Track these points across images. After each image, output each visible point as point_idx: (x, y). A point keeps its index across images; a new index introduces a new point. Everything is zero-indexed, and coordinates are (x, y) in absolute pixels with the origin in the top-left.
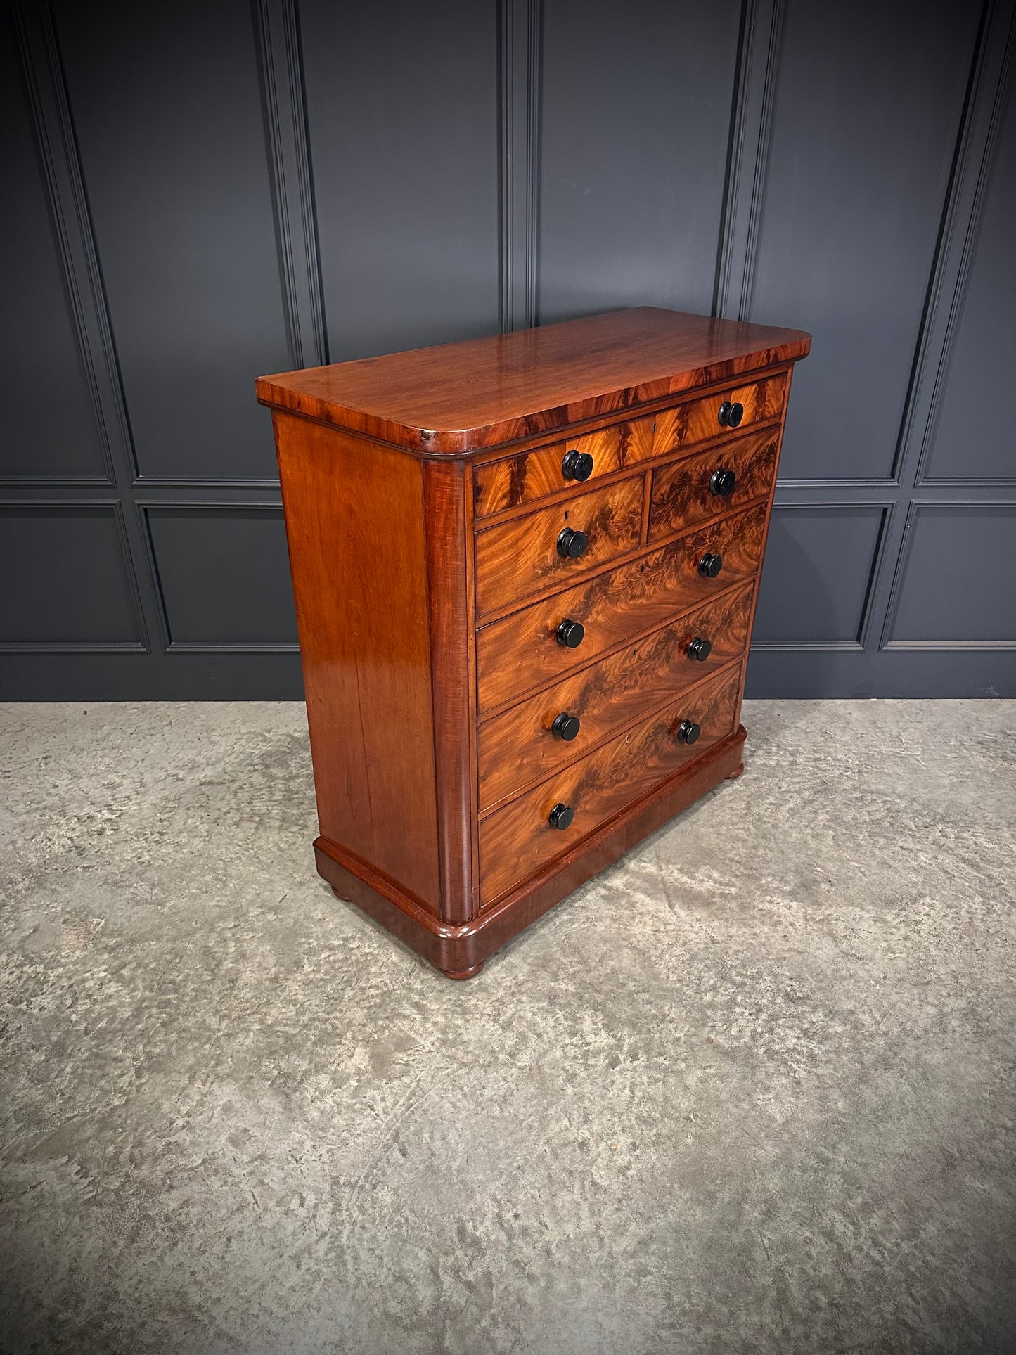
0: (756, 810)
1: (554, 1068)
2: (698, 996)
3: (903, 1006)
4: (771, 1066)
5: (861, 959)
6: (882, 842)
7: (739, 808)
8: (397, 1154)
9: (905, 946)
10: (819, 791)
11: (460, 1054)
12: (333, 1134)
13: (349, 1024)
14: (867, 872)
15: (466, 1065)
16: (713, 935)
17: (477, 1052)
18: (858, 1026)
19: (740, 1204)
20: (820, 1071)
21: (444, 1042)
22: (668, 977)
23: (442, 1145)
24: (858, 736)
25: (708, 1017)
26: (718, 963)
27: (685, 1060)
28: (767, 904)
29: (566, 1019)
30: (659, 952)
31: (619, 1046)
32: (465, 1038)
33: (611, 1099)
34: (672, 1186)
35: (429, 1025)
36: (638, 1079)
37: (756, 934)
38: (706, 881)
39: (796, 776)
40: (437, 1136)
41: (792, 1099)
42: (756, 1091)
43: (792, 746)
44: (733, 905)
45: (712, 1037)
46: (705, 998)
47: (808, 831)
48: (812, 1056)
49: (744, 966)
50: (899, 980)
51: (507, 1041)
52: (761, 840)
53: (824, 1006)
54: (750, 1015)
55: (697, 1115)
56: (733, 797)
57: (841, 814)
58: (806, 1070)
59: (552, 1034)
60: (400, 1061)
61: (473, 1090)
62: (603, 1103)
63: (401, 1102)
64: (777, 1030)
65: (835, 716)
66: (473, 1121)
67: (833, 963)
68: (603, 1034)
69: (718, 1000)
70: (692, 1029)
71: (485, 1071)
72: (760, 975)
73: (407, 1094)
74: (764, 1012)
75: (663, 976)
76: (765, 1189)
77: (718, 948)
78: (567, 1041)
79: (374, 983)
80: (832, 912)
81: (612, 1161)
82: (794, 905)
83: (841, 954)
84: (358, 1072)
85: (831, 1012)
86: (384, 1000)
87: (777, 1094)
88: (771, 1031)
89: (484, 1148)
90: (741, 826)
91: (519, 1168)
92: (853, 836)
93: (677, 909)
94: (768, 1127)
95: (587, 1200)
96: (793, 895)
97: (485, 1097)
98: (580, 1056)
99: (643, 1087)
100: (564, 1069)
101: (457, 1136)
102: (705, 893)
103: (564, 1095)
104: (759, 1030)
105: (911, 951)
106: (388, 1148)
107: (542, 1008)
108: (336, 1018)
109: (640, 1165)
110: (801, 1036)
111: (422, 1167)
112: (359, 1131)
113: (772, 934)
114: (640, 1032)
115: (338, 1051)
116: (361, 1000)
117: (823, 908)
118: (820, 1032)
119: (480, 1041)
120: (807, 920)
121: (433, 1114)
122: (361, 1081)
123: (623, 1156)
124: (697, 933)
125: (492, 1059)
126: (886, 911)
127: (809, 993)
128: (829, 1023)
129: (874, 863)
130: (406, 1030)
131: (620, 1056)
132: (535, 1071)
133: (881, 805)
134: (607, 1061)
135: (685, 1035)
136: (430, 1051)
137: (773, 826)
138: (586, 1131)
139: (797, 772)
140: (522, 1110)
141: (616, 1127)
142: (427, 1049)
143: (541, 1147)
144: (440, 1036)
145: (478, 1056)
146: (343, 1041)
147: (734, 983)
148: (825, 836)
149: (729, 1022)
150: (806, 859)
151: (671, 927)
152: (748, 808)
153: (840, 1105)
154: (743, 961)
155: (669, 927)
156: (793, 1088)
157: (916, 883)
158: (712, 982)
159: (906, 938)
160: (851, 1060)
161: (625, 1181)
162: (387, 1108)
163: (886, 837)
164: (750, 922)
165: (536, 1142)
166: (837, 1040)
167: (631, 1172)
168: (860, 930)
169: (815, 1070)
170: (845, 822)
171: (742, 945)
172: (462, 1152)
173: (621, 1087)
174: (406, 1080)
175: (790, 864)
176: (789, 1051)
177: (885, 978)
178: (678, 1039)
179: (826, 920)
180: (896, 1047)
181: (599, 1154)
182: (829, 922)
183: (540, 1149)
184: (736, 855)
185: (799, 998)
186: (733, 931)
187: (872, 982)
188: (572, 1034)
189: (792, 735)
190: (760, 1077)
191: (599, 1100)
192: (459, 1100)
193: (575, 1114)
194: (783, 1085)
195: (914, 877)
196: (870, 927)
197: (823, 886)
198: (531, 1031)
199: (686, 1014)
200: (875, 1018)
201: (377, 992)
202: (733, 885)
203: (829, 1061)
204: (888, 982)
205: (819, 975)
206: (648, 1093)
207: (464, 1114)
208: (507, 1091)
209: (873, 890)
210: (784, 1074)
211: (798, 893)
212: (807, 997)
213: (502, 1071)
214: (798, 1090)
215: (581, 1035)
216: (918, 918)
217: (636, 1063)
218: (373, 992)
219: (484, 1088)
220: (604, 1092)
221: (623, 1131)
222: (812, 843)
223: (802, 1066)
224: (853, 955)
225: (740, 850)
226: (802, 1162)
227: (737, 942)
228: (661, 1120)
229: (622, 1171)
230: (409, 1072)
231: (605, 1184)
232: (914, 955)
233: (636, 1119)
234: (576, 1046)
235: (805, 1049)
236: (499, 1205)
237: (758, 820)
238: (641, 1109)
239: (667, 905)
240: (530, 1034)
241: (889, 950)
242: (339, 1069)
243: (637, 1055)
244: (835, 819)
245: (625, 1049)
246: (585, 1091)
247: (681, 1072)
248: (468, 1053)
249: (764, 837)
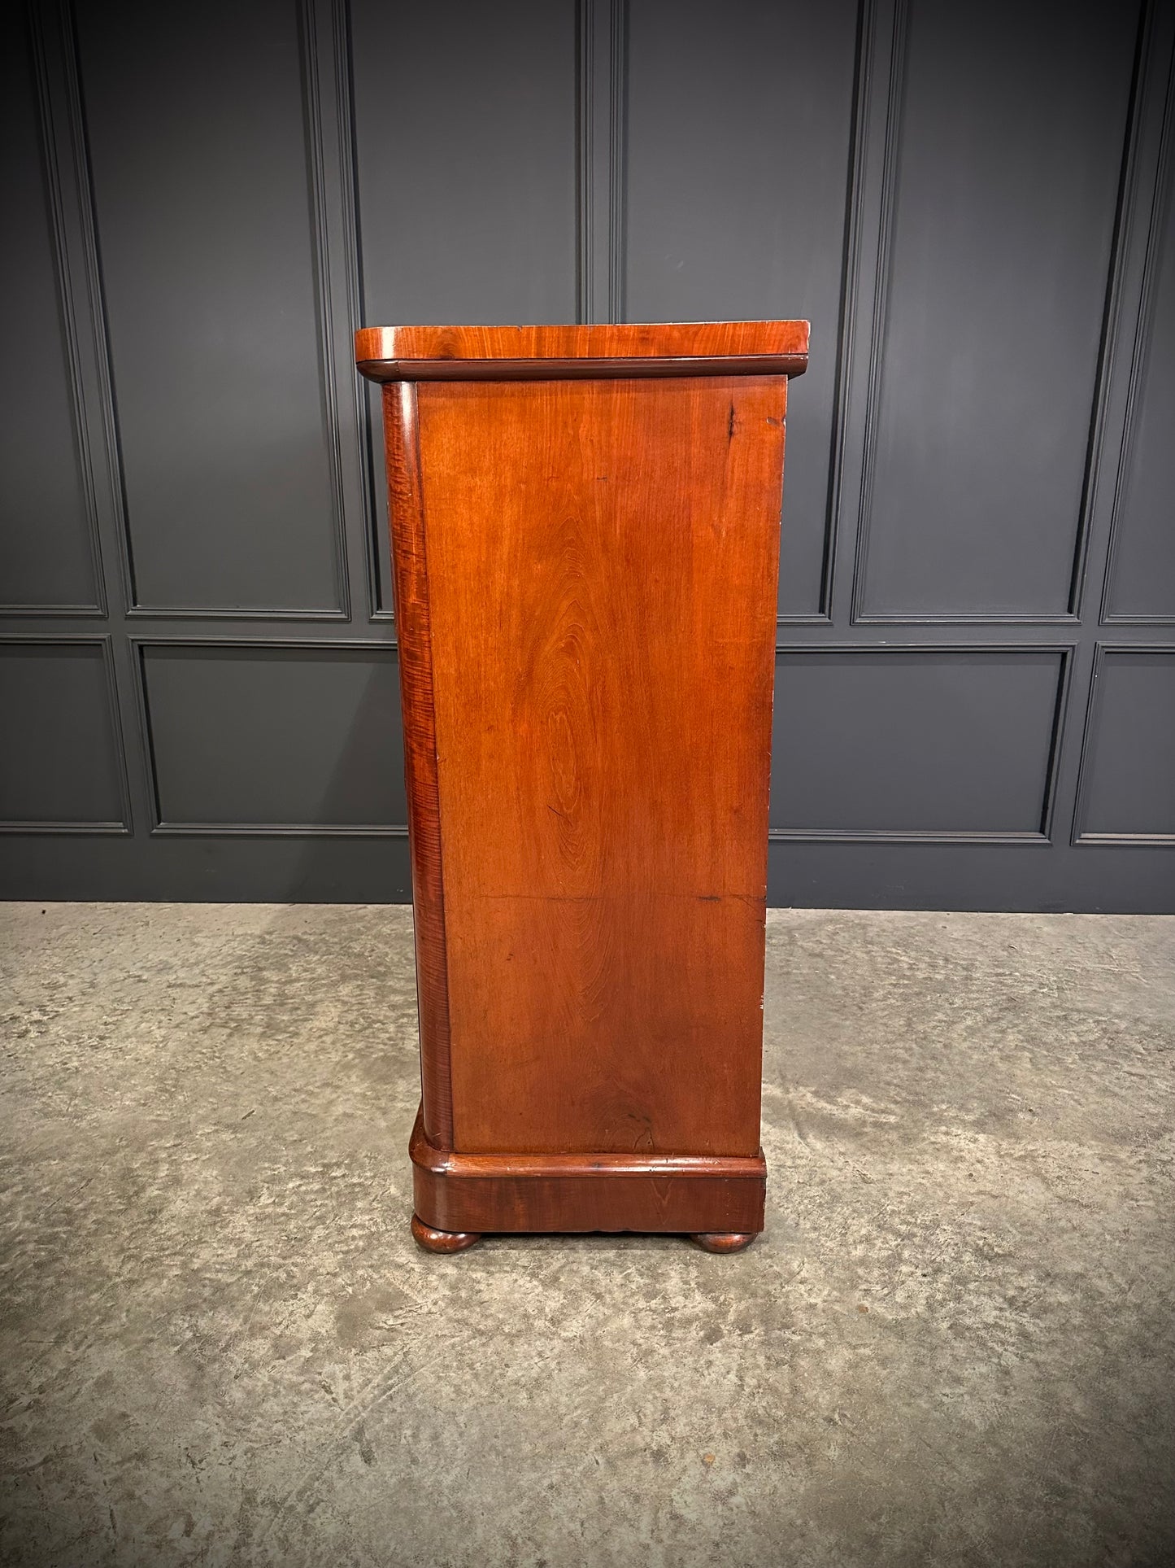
0: (921, 1027)
1: (619, 1341)
2: (844, 1249)
3: (1160, 1270)
4: (960, 1348)
5: (1086, 1206)
6: (1100, 1066)
7: (897, 1025)
8: (357, 1459)
9: (1151, 1192)
10: (1006, 1008)
11: (474, 1319)
12: (260, 1426)
13: (314, 1273)
14: (1083, 1101)
15: (482, 1333)
16: (865, 1172)
17: (501, 1316)
18: (1092, 1295)
19: (921, 1557)
20: (1041, 1357)
21: (453, 1301)
22: (797, 1224)
23: (431, 1448)
24: (1053, 951)
25: (859, 1277)
26: (873, 1207)
27: (824, 1335)
28: (942, 1136)
29: (641, 1275)
30: (785, 1192)
31: (723, 1314)
32: (485, 1296)
33: (708, 1387)
34: (806, 1523)
35: (432, 1278)
36: (750, 1360)
37: (927, 1172)
38: (851, 1107)
39: (972, 992)
40: (425, 1434)
41: (997, 1396)
42: (937, 1382)
43: (964, 959)
44: (893, 1136)
45: (867, 1304)
46: (854, 1253)
47: (995, 1052)
48: (1024, 1335)
49: (911, 1212)
50: (1149, 1236)
51: (549, 1303)
52: (929, 1062)
53: (1037, 1266)
54: (924, 1275)
55: (845, 1416)
56: (886, 1013)
57: (1039, 1034)
58: (1017, 1355)
59: (618, 1295)
60: (381, 1324)
61: (489, 1368)
62: (693, 1393)
63: (375, 1382)
64: (966, 1298)
65: (1019, 931)
66: (484, 1413)
67: (1045, 1210)
68: (698, 1297)
69: (874, 1254)
70: (835, 1293)
71: (512, 1343)
72: (936, 1224)
73: (385, 1371)
74: (945, 1273)
75: (789, 1222)
76: (962, 1534)
77: (873, 1189)
78: (642, 1304)
79: (359, 1222)
80: (1038, 1146)
81: (705, 1481)
82: (982, 1137)
83: (1056, 1200)
84: (315, 1338)
85: (1048, 1275)
86: (370, 1244)
87: (974, 1389)
88: (958, 1298)
89: (498, 1455)
90: (901, 1044)
91: (551, 1487)
92: (1058, 1059)
93: (811, 1139)
94: (962, 1437)
95: (662, 1541)
96: (980, 1125)
97: (507, 1380)
98: (660, 1326)
99: (758, 1371)
100: (634, 1343)
101: (456, 1435)
102: (851, 1121)
103: (633, 1380)
104: (939, 1297)
105: (1162, 1199)
106: (343, 1449)
107: (606, 1260)
108: (295, 1265)
109: (751, 1489)
110: (1005, 1306)
111: (394, 1480)
112: (301, 1423)
113: (951, 1173)
114: (754, 1295)
115: (291, 1308)
116: (336, 1242)
117: (1024, 1142)
118: (1035, 1303)
119: (506, 1300)
120: (1001, 1156)
121: (422, 1401)
122: (317, 1350)
123: (724, 1473)
124: (841, 1170)
125: (523, 1326)
126: (1117, 1147)
127: (1012, 1249)
128: (1047, 1289)
129: (1091, 1091)
130: (397, 1283)
131: (723, 1327)
132: (588, 1345)
133: (1093, 1025)
134: (702, 1334)
135: (825, 1301)
136: (430, 1313)
137: (945, 1046)
138: (666, 1435)
139: (974, 988)
140: (564, 1399)
141: (713, 1429)
142: (425, 1310)
143: (591, 1457)
144: (448, 1293)
145: (503, 1322)
146: (300, 1295)
147: (898, 1234)
148: (1019, 1059)
149: (892, 1285)
150: (995, 1084)
151: (804, 1162)
152: (909, 1025)
153: (1078, 1406)
154: (909, 1206)
155: (798, 1162)
156: (998, 1379)
157: (1156, 1115)
158: (864, 1231)
159: (1152, 1182)
160: (1087, 1342)
161: (727, 1513)
162: (352, 1390)
163: (1105, 1061)
164: (918, 1157)
165: (583, 1448)
166: (1061, 1313)
167: (736, 1500)
168: (1080, 1169)
169: (1031, 1355)
170: (1045, 1043)
171: (908, 1186)
172: (461, 1459)
173: (723, 1370)
174: (387, 1351)
175: (972, 1090)
176: (987, 1326)
177: (1125, 1232)
178: (813, 1306)
179: (1030, 1156)
180: (1157, 1326)
181: (685, 1470)
182: (1034, 1159)
183: (588, 1459)
184: (895, 1077)
185: (998, 1255)
186: (894, 1167)
187: (1108, 1237)
188: (650, 1295)
189: (964, 948)
190: (944, 1362)
191: (688, 1388)
192: (465, 1382)
193: (649, 1408)
194: (981, 1375)
195: (1151, 1108)
196: (1096, 1166)
197: (1021, 1115)
198: (587, 1289)
199: (826, 1273)
200: (1119, 1285)
201: (361, 1233)
202: (892, 1113)
203: (1054, 1343)
204: (1132, 1238)
205: (1026, 1226)
206: (767, 1380)
207: (472, 1402)
208: (543, 1371)
209: (1095, 1121)
210: (981, 1360)
211: (986, 1124)
212: (1010, 1255)
213: (538, 1343)
214: (1007, 1383)
215: (663, 1297)
216: (1165, 1157)
217: (747, 1337)
218: (355, 1232)
219: (507, 1366)
220: (697, 1377)
221: (725, 1435)
222: (1002, 1066)
223: (1011, 1348)
224: (1073, 1201)
225: (900, 1071)
226: (1022, 1492)
227: (899, 1182)
228: (787, 1421)
229: (722, 1497)
230: (393, 1339)
231: (691, 1515)
232: (1167, 1204)
233: (746, 1417)
234: (654, 1311)
235: (1013, 1324)
236: (514, 1545)
237: (925, 1038)
238: (754, 1404)
239: (796, 1135)
240: (586, 1294)
241: (1127, 1195)
242: (287, 1332)
243: (750, 1326)
244: (1032, 1040)
245: (731, 1317)
246: (666, 1374)
247: (819, 1352)
248: (487, 1317)
249: (934, 1058)
